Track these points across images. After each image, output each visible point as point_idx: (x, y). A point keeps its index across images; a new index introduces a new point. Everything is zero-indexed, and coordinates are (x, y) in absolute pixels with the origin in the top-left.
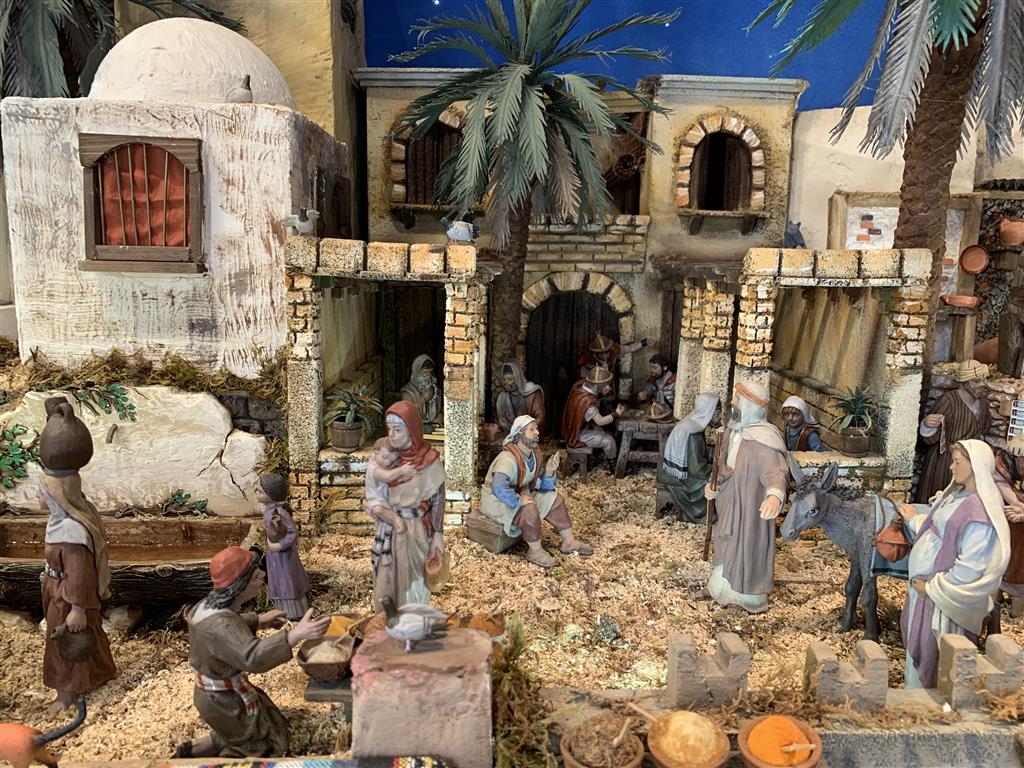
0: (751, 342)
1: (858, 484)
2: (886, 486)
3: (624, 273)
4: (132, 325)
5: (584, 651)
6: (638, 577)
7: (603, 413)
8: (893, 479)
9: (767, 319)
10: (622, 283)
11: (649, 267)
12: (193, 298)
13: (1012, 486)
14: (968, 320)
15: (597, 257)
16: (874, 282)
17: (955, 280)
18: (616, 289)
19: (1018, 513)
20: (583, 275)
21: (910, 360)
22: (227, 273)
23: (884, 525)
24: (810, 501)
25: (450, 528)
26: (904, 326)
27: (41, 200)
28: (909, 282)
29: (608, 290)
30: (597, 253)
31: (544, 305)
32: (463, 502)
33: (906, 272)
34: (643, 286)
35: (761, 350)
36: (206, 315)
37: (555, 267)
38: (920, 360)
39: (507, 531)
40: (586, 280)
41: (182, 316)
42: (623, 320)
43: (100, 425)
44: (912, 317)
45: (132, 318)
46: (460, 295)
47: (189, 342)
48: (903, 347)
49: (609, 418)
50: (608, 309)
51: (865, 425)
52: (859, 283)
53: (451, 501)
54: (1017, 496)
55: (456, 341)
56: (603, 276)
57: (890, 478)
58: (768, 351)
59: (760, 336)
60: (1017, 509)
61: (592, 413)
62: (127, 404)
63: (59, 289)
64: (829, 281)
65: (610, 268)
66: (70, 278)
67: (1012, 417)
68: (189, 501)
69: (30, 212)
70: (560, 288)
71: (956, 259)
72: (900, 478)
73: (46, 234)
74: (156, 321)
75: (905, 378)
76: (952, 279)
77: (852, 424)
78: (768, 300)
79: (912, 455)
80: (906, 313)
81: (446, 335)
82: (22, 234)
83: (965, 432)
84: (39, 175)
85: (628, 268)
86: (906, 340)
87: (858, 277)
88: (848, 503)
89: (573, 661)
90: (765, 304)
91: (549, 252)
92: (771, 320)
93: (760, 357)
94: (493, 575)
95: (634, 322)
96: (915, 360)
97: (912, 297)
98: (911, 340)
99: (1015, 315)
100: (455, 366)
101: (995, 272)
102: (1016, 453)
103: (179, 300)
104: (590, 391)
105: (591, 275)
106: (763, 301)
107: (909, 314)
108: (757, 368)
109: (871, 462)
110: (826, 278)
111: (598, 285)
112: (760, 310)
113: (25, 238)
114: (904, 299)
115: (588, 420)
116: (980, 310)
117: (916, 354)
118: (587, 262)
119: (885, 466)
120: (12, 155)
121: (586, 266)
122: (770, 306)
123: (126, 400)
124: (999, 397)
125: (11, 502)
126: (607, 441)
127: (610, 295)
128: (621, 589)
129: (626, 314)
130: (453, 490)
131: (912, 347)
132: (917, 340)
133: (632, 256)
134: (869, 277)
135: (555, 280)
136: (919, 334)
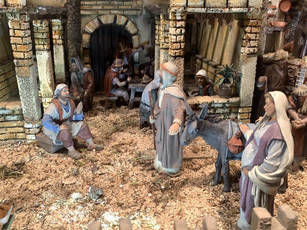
0: (174, 43)
1: (227, 110)
2: (240, 111)
3: (133, 15)
5: (80, 207)
6: (121, 162)
7: (121, 80)
8: (243, 108)
9: (181, 30)
10: (132, 20)
11: (144, 12)
13: (297, 111)
14: (281, 33)
15: (120, 7)
16: (234, 10)
17: (277, 16)
18: (129, 23)
19: (299, 124)
20: (114, 16)
21: (252, 50)
23: (232, 136)
24: (194, 124)
25: (30, 141)
26: (249, 33)
28: (251, 9)
29: (126, 23)
30: (120, 5)
31: (97, 31)
32: (35, 129)
33: (250, 4)
34: (142, 21)
35: (179, 47)
37: (100, 12)
38: (256, 49)
39: (54, 143)
40: (115, 19)
42: (134, 37)
44: (253, 28)
46: (16, 19)
48: (248, 44)
49: (124, 83)
50: (127, 32)
51: (229, 82)
52: (227, 10)
53: (29, 128)
54: (299, 116)
55: (17, 45)
56: (123, 17)
57: (242, 107)
58: (182, 47)
59: (178, 40)
60: (299, 122)
61: (116, 81)
64: (212, 9)
65: (126, 13)
67: (298, 76)
70: (104, 22)
71: (277, 6)
72: (246, 107)
75: (249, 59)
76: (276, 15)
77: (224, 82)
78: (182, 20)
79: (252, 96)
80: (250, 26)
81: (11, 42)
83: (277, 84)
85: (134, 13)
86: (250, 40)
87: (227, 8)
88: (215, 125)
89: (72, 214)
90: (180, 22)
91: (96, 5)
92: (183, 31)
93: (179, 51)
94: (47, 165)
95: (139, 39)
96: (254, 50)
97: (253, 18)
98: (252, 40)
99: (301, 30)
100: (20, 59)
101: (293, 12)
102: (299, 95)
104: (115, 70)
105: (118, 16)
106: (179, 21)
107: (251, 27)
108: (178, 56)
109: (233, 100)
110: (210, 7)
111: (121, 21)
112: (177, 26)
114: (250, 20)
115: (114, 84)
116: (286, 29)
117: (255, 47)
118: (115, 10)
119: (239, 102)
121: (115, 12)
122: (183, 23)
124: (292, 67)
126: (124, 94)
127: (127, 26)
128: (111, 168)
129: (135, 34)
130: (29, 123)
131: (252, 43)
132: (255, 40)
133: (136, 7)
134: (232, 7)
135: (101, 19)
136: (256, 37)
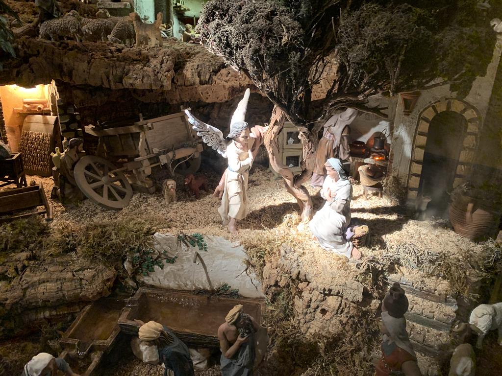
43: (189, 251)
62: (203, 243)
68: (230, 289)
123: (203, 241)
125: (146, 282)
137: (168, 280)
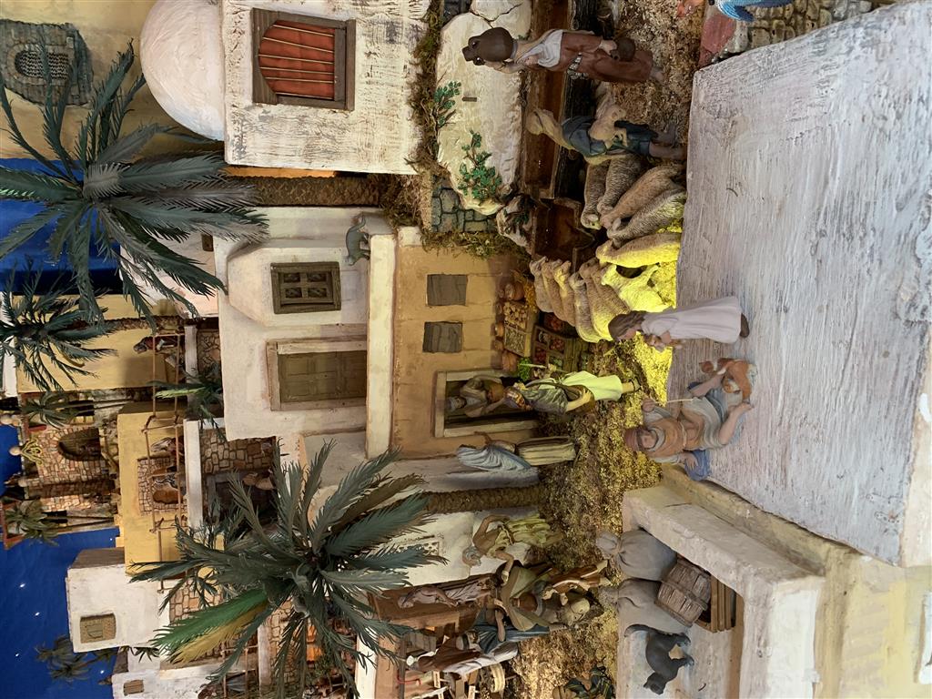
4: (390, 88)
12: (371, 36)
22: (352, 6)
27: (301, 144)
36: (383, 29)
41: (384, 48)
43: (462, 110)
45: (385, 87)
47: (403, 46)
62: (448, 88)
63: (364, 138)
66: (357, 130)
69: (309, 153)
73: (324, 142)
74: (387, 69)
82: (325, 160)
84: (283, 142)
103: (372, 49)
113: (328, 158)
120: (270, 161)
123: (446, 88)
137: (507, 147)
